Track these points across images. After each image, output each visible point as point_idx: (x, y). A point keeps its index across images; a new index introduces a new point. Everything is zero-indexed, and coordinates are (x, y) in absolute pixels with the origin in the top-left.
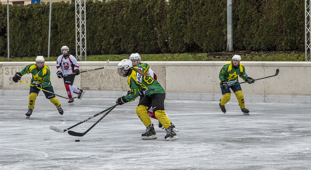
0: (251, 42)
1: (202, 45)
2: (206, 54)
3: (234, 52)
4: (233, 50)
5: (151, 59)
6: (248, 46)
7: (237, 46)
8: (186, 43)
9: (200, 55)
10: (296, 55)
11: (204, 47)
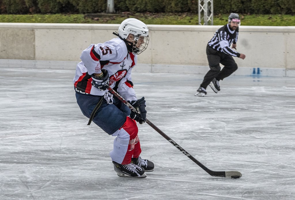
0: (135, 2)
1: (78, 5)
2: (83, 15)
3: (116, 13)
4: (115, 11)
5: (17, 21)
6: (132, 7)
7: (119, 6)
8: (59, 2)
9: (75, 16)
10: (188, 18)
11: (80, 7)
